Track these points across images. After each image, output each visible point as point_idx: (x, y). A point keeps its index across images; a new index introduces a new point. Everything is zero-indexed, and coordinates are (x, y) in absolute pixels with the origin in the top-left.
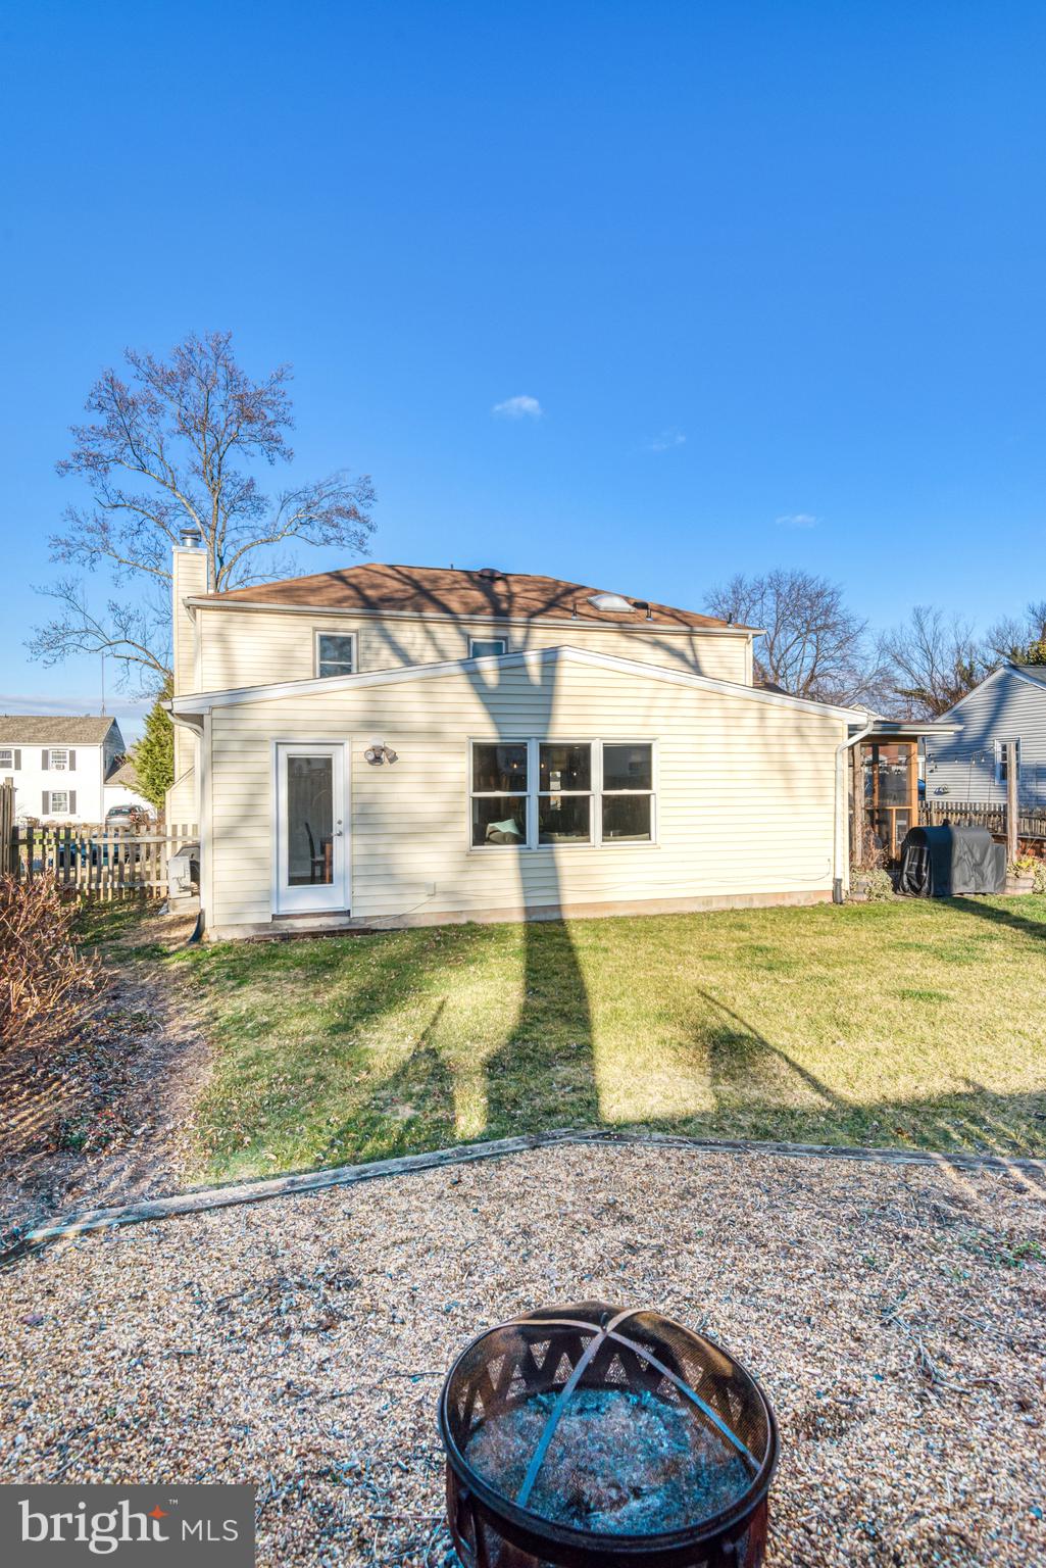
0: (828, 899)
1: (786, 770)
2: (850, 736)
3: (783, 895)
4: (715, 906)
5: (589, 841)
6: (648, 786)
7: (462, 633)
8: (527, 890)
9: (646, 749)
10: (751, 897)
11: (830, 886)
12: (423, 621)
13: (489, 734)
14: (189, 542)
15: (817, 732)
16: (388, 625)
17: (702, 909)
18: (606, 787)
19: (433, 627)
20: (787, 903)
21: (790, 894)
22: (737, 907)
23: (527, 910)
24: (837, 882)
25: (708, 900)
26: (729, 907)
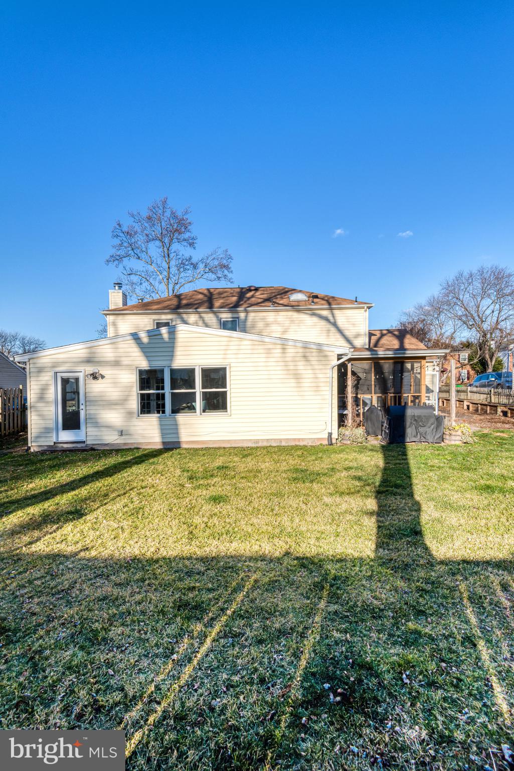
0: (326, 442)
1: (297, 377)
2: (339, 359)
3: (299, 440)
4: (260, 444)
5: (196, 412)
6: (225, 387)
7: (217, 317)
8: (163, 435)
9: (224, 370)
10: (281, 440)
11: (326, 436)
12: (199, 313)
13: (144, 365)
14: (117, 288)
15: (316, 359)
16: (184, 316)
17: (254, 445)
18: (203, 388)
19: (203, 315)
20: (302, 444)
21: (303, 440)
22: (272, 445)
23: (164, 443)
24: (330, 434)
25: (257, 441)
26: (269, 445)
